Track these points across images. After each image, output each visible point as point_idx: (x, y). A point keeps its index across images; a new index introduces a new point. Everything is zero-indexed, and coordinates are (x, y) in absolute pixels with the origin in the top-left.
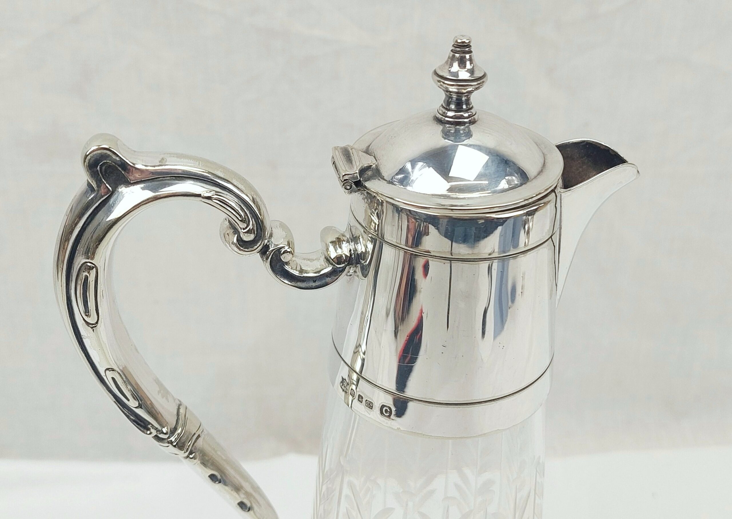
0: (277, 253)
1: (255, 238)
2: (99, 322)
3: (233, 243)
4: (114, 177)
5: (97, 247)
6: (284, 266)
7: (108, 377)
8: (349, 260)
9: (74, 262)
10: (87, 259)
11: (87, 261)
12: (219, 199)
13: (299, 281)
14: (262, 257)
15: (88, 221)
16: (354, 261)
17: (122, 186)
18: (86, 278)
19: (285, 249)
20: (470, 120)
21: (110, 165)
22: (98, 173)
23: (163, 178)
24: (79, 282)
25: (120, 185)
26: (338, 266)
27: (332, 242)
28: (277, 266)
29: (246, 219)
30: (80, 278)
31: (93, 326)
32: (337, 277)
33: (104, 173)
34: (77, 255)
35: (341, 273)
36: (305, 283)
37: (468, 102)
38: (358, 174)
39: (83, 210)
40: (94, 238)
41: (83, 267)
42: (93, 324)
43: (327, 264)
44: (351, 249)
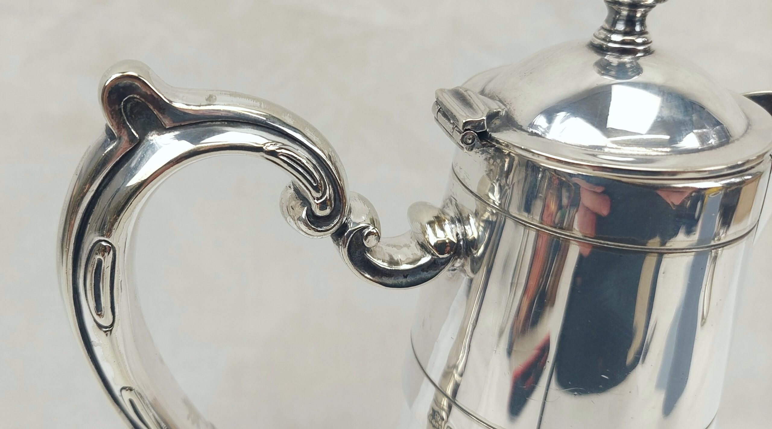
0: (359, 234)
1: (331, 213)
2: (115, 325)
3: (300, 219)
4: (143, 120)
5: (116, 220)
6: (366, 253)
7: (125, 398)
8: (456, 249)
9: (84, 241)
10: (102, 236)
11: (102, 238)
12: (287, 155)
13: (384, 276)
14: (338, 240)
15: (105, 182)
16: (463, 251)
17: (154, 132)
18: (100, 263)
19: (369, 230)
20: (644, 48)
21: (137, 102)
22: (121, 113)
23: (210, 123)
24: (90, 269)
25: (152, 130)
26: (441, 256)
27: (431, 223)
28: (356, 253)
29: (321, 185)
30: (91, 263)
31: (108, 329)
32: (437, 271)
33: (129, 113)
34: (89, 231)
35: (444, 266)
36: (393, 278)
37: (642, 22)
38: (485, 121)
39: (99, 166)
40: (112, 206)
41: (96, 247)
42: (106, 327)
43: (423, 253)
44: (459, 232)
